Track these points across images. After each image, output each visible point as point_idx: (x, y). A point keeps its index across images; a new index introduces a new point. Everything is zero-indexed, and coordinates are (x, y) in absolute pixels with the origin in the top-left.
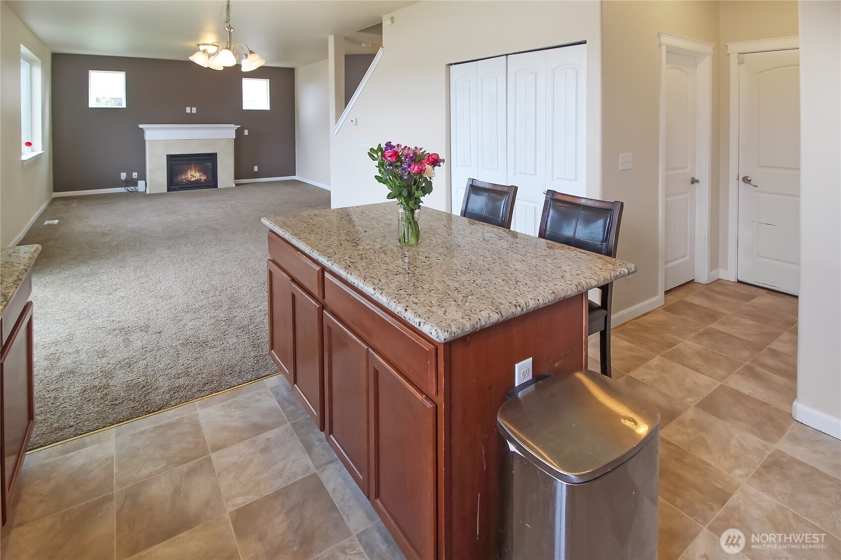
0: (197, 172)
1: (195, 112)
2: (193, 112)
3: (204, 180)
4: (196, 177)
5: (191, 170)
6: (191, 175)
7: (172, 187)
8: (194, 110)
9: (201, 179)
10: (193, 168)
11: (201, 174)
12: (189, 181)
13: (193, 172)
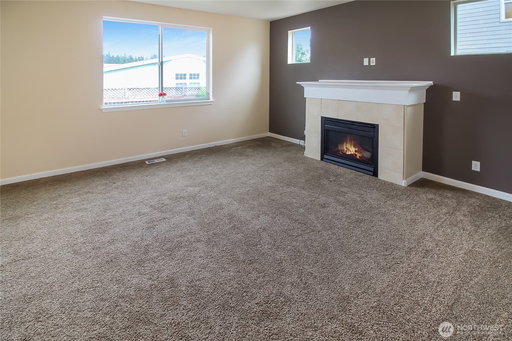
0: (352, 146)
1: (374, 64)
2: (371, 64)
3: (359, 157)
4: (351, 152)
5: (347, 143)
6: (346, 148)
7: (325, 156)
8: (373, 62)
9: (356, 155)
10: (348, 141)
11: (357, 149)
12: (345, 154)
13: (348, 146)
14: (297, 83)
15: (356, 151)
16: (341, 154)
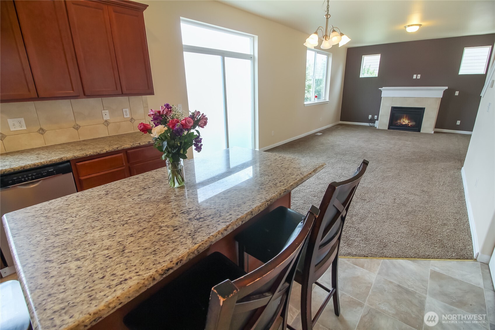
0: (407, 120)
2: (418, 78)
3: (410, 125)
4: (405, 123)
5: (403, 118)
6: (403, 121)
7: (391, 127)
9: (408, 124)
10: (405, 117)
11: (409, 121)
12: (402, 124)
13: (404, 120)
14: (379, 89)
15: (408, 123)
16: (399, 125)
